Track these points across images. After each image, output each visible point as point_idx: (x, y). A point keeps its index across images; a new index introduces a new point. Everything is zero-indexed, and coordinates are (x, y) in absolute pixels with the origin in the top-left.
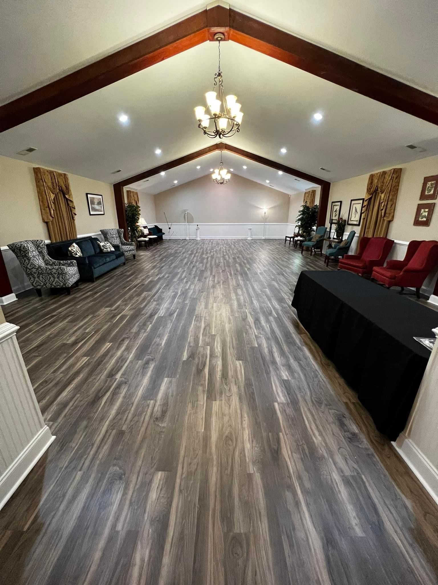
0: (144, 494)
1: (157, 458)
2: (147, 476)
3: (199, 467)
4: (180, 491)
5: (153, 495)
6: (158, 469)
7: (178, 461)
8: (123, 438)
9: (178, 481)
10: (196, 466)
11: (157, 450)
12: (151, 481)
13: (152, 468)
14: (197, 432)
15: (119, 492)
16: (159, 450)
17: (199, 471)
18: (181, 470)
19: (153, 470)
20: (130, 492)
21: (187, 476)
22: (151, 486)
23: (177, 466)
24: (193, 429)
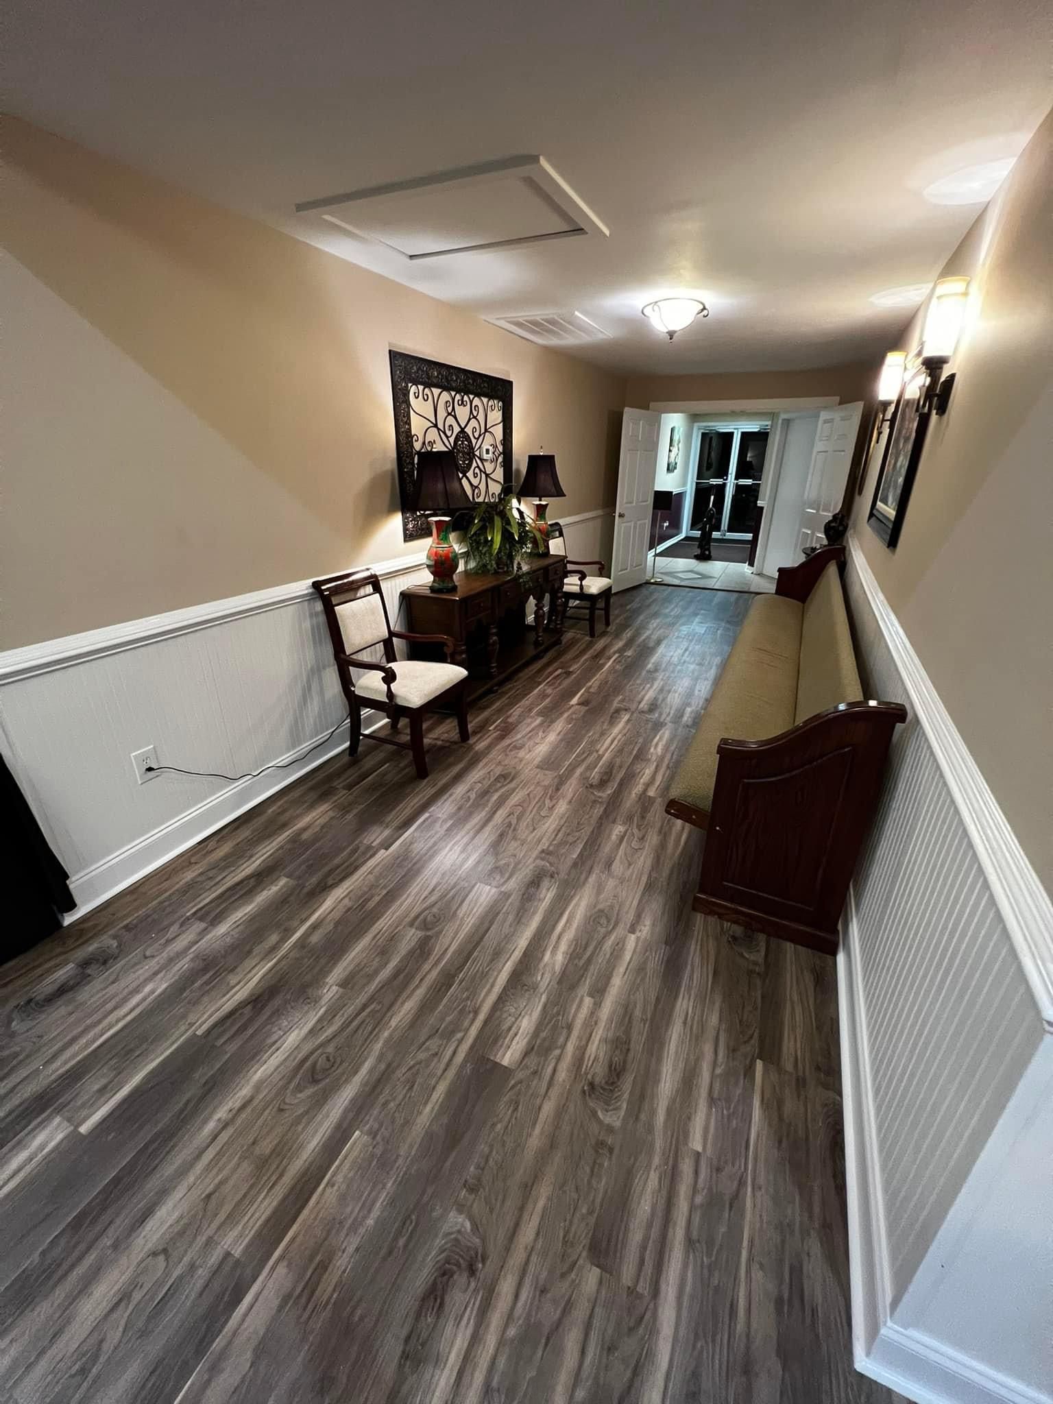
0: (543, 1035)
1: (502, 1105)
2: (533, 1067)
3: (422, 1039)
4: (476, 1012)
5: (527, 1024)
6: (507, 1072)
7: (459, 1075)
8: (592, 1220)
9: (473, 1032)
10: (427, 1044)
11: (499, 1126)
12: (527, 1053)
13: (520, 1082)
14: (374, 1138)
15: (592, 1059)
16: (494, 1125)
17: (425, 1032)
18: (460, 1049)
19: (520, 1075)
20: (570, 1048)
21: (453, 1032)
22: (529, 1043)
23: (465, 1061)
24: (378, 1151)
